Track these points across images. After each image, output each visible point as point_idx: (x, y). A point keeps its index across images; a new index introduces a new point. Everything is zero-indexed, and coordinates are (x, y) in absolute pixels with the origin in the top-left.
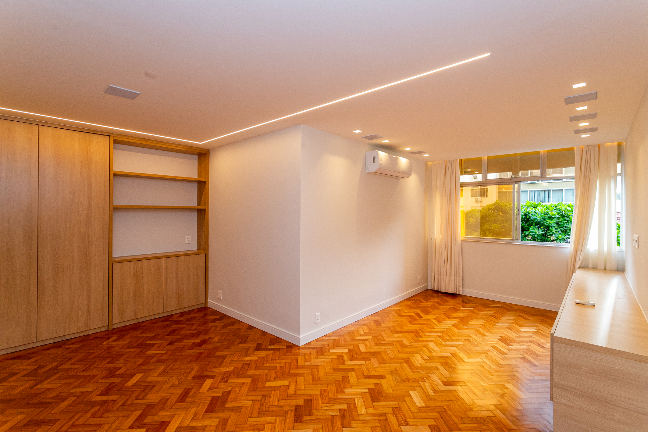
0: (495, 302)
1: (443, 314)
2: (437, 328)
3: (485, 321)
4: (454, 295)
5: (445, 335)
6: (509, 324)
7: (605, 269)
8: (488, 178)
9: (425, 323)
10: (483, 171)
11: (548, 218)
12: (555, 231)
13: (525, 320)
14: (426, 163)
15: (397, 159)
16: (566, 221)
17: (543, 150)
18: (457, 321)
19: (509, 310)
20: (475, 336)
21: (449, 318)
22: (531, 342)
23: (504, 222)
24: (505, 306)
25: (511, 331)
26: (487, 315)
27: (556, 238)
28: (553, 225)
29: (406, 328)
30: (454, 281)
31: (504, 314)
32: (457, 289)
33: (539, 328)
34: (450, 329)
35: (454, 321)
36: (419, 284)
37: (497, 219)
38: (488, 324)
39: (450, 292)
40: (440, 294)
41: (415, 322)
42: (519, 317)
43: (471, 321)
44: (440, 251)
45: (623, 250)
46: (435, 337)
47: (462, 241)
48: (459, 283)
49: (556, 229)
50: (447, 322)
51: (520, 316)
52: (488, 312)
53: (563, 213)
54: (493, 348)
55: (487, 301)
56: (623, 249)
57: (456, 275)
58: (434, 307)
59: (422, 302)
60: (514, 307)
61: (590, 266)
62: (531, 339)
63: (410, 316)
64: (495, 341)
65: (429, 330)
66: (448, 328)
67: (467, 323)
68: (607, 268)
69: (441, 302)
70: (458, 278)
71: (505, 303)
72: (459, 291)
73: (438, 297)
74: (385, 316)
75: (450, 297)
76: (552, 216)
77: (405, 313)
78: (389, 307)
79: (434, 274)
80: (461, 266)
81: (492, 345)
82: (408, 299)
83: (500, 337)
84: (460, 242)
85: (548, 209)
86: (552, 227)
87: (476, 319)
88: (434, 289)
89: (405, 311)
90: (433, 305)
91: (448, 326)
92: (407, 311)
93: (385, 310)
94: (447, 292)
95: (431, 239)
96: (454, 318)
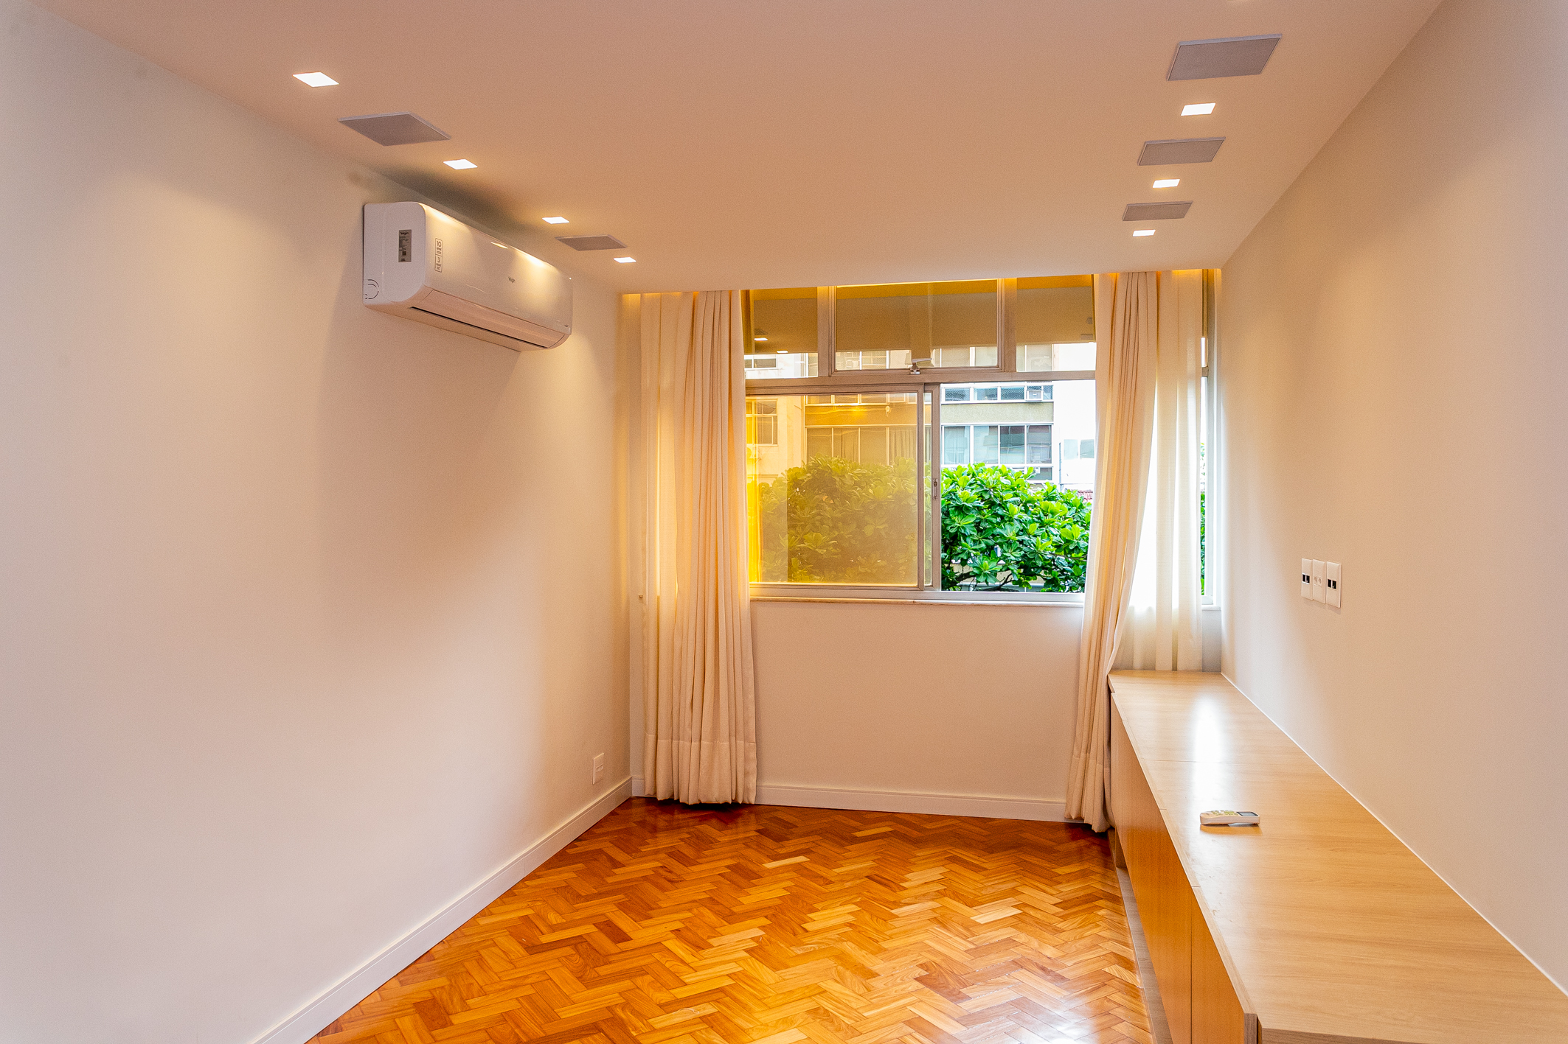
0: (869, 816)
1: (701, 902)
2: (697, 981)
3: (853, 908)
4: (728, 812)
5: (728, 1007)
6: (933, 900)
7: (1175, 669)
8: (839, 367)
9: (642, 963)
10: (822, 338)
11: (955, 510)
12: (974, 548)
13: (977, 877)
14: (619, 297)
15: (509, 259)
16: (999, 520)
17: (1004, 278)
18: (762, 928)
19: (917, 843)
20: (837, 987)
21: (731, 917)
22: (1018, 964)
23: (840, 524)
24: (903, 829)
25: (949, 930)
26: (855, 875)
27: (976, 571)
28: (968, 531)
29: (567, 1013)
30: (728, 755)
31: (906, 864)
32: (739, 785)
33: (1023, 899)
34: (744, 973)
35: (751, 932)
36: (599, 786)
37: (819, 514)
38: (867, 917)
39: (713, 800)
40: (678, 816)
41: (603, 970)
42: (955, 867)
43: (810, 915)
44: (677, 644)
45: (1215, 605)
46: (690, 1029)
47: (752, 601)
48: (746, 760)
49: (974, 541)
50: (724, 939)
51: (954, 859)
52: (856, 864)
53: (991, 493)
54: (911, 1030)
55: (840, 818)
56: (1214, 602)
57: (733, 734)
58: (667, 880)
59: (616, 864)
60: (928, 826)
61: (1137, 663)
62: (1017, 953)
63: (576, 942)
64: (910, 994)
65: (664, 997)
66: (732, 968)
67: (800, 931)
68: (1180, 667)
69: (689, 852)
70: (741, 743)
71: (898, 815)
72: (746, 790)
73: (671, 828)
74: (467, 964)
75: (714, 821)
76: (965, 503)
77: (553, 928)
78: (482, 914)
79: (654, 736)
80: (752, 696)
81: (905, 1017)
82: (561, 859)
83: (921, 966)
84: (745, 605)
85: (953, 482)
86: (965, 536)
87: (825, 904)
88: (655, 793)
89: (553, 918)
90: (661, 871)
91: (736, 961)
92: (560, 920)
93: (467, 931)
94: (703, 801)
95: (641, 597)
96: (749, 915)
